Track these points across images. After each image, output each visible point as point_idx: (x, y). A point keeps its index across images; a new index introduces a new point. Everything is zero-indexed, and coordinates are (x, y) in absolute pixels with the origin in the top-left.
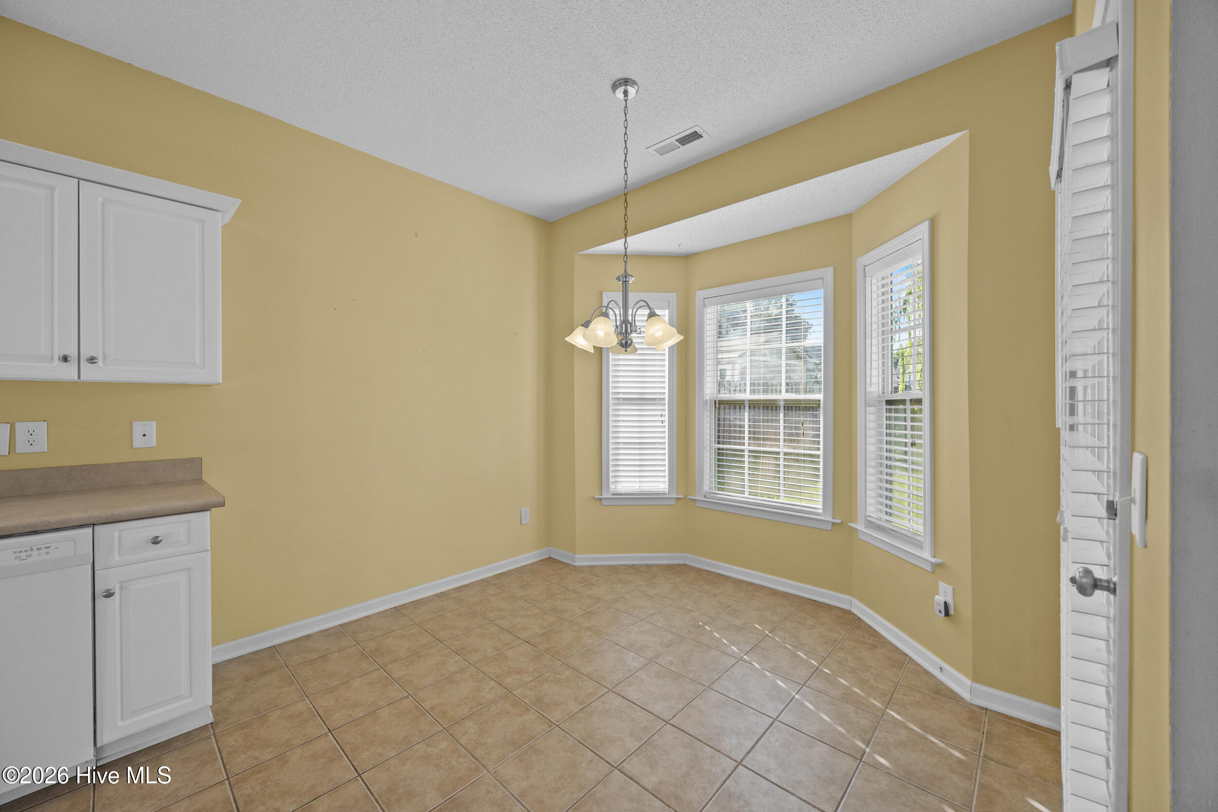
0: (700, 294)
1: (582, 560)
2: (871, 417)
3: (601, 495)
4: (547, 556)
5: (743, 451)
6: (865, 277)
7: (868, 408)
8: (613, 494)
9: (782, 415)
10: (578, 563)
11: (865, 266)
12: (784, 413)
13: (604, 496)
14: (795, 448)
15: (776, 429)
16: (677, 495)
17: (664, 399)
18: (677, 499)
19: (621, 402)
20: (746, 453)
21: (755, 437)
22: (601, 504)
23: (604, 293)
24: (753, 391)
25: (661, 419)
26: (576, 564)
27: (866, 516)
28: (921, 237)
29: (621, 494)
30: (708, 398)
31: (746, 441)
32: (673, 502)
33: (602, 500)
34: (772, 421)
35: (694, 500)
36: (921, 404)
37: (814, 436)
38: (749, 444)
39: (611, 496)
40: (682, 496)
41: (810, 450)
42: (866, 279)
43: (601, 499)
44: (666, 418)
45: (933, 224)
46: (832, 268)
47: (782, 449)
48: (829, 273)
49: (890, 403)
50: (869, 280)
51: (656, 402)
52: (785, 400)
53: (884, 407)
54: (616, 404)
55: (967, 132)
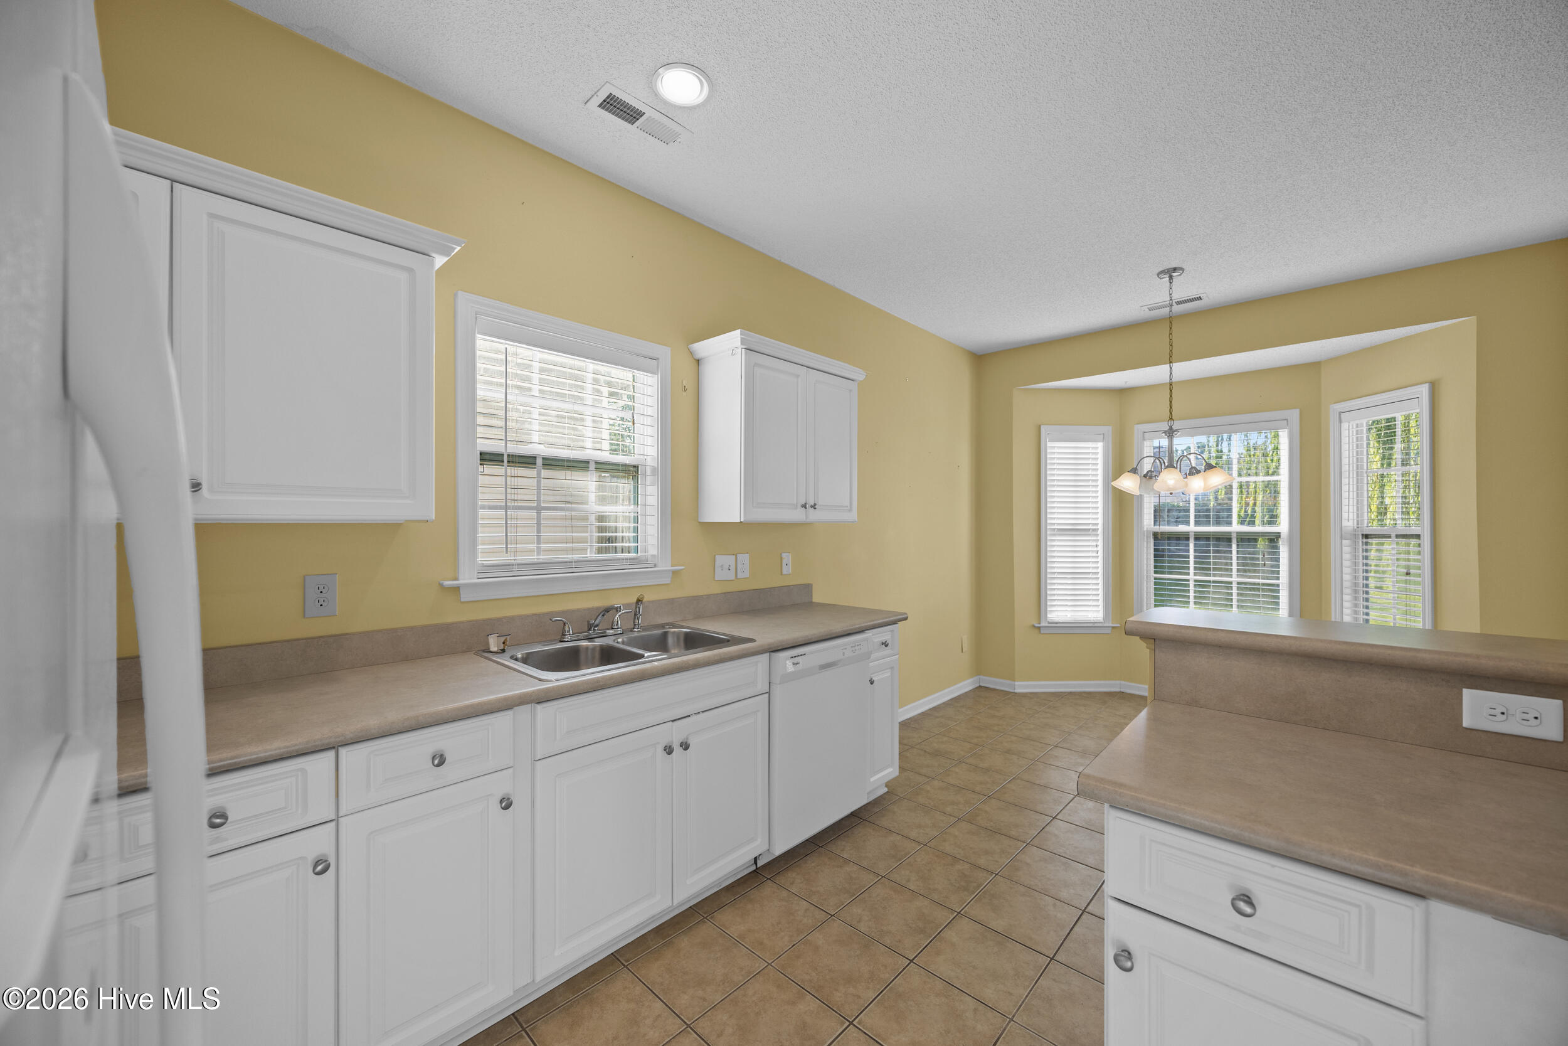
0: (1140, 428)
1: (1022, 687)
2: (1346, 549)
3: (1040, 624)
4: (977, 685)
5: (1188, 580)
6: (1340, 421)
7: (1343, 541)
8: (1049, 623)
9: (1234, 547)
10: (1018, 690)
11: (1340, 413)
12: (1238, 545)
13: (1043, 624)
14: (1250, 577)
15: (1228, 559)
16: (1113, 624)
17: (1096, 530)
18: (1113, 627)
19: (1055, 533)
20: (1192, 583)
21: (1201, 567)
22: (1040, 632)
23: (1042, 426)
24: (1197, 523)
25: (1095, 549)
26: (1016, 691)
28: (1418, 396)
29: (1057, 623)
30: (1145, 529)
31: (1192, 571)
32: (1108, 631)
33: (1041, 629)
34: (1225, 552)
36: (1420, 539)
37: (1272, 566)
38: (1195, 574)
39: (1047, 625)
40: (1119, 625)
41: (1268, 579)
42: (1342, 424)
43: (1039, 628)
44: (1100, 549)
45: (1434, 388)
46: (1298, 411)
47: (1235, 578)
48: (1294, 415)
49: (1366, 536)
50: (1345, 426)
51: (1090, 533)
52: (1237, 533)
53: (1360, 540)
54: (1054, 535)
55: (1473, 319)
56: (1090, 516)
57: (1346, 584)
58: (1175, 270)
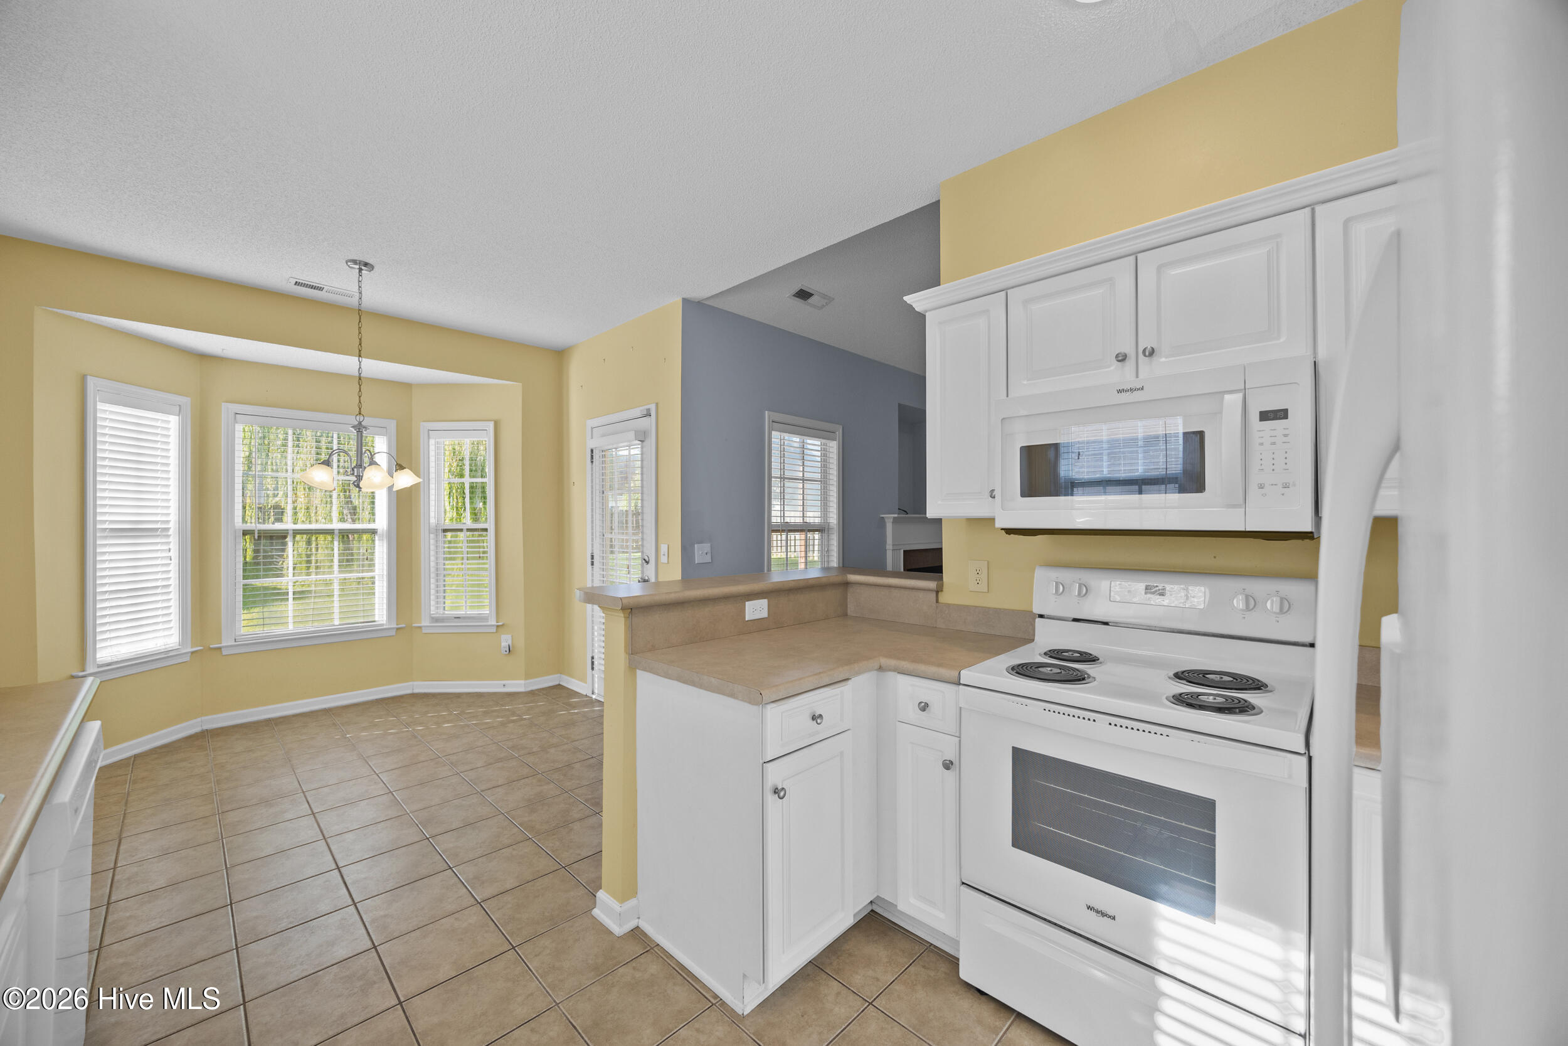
0: (230, 407)
2: (431, 541)
3: (84, 671)
6: (428, 438)
7: (430, 535)
8: (100, 666)
11: (428, 430)
12: (339, 542)
13: (89, 671)
14: (349, 572)
16: (192, 648)
17: (168, 529)
18: (190, 654)
19: (108, 534)
23: (89, 378)
24: (295, 521)
25: (167, 555)
27: (431, 614)
29: (117, 662)
30: (240, 528)
32: (187, 658)
35: (220, 648)
37: (369, 560)
39: (98, 669)
40: (201, 648)
42: (430, 440)
43: (85, 676)
44: (174, 554)
45: (497, 425)
46: (395, 422)
47: (336, 575)
48: (392, 425)
49: (445, 531)
50: (432, 442)
51: (158, 533)
52: (340, 530)
53: (441, 534)
54: (106, 537)
55: (521, 384)
56: (159, 511)
57: (432, 570)
58: (366, 264)
